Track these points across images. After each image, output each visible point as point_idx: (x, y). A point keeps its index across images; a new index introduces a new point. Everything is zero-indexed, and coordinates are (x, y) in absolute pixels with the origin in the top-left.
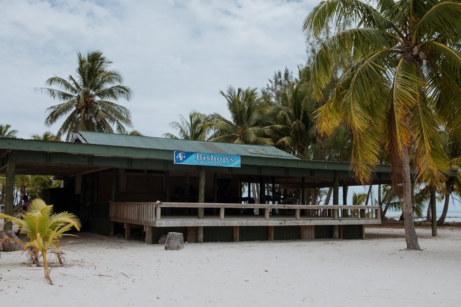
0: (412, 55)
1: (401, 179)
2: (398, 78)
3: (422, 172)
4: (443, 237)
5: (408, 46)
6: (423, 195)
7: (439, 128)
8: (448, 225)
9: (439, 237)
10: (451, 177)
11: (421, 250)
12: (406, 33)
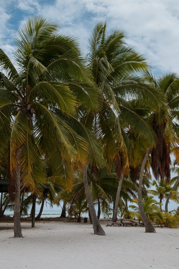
0: (27, 110)
1: (14, 189)
2: (16, 124)
3: (25, 186)
4: (38, 228)
5: (24, 103)
6: (29, 200)
7: (41, 157)
8: (42, 220)
9: (36, 228)
10: (46, 189)
11: (23, 237)
12: (24, 95)
